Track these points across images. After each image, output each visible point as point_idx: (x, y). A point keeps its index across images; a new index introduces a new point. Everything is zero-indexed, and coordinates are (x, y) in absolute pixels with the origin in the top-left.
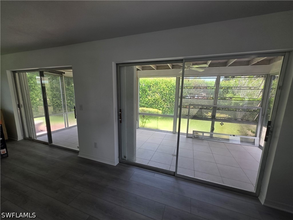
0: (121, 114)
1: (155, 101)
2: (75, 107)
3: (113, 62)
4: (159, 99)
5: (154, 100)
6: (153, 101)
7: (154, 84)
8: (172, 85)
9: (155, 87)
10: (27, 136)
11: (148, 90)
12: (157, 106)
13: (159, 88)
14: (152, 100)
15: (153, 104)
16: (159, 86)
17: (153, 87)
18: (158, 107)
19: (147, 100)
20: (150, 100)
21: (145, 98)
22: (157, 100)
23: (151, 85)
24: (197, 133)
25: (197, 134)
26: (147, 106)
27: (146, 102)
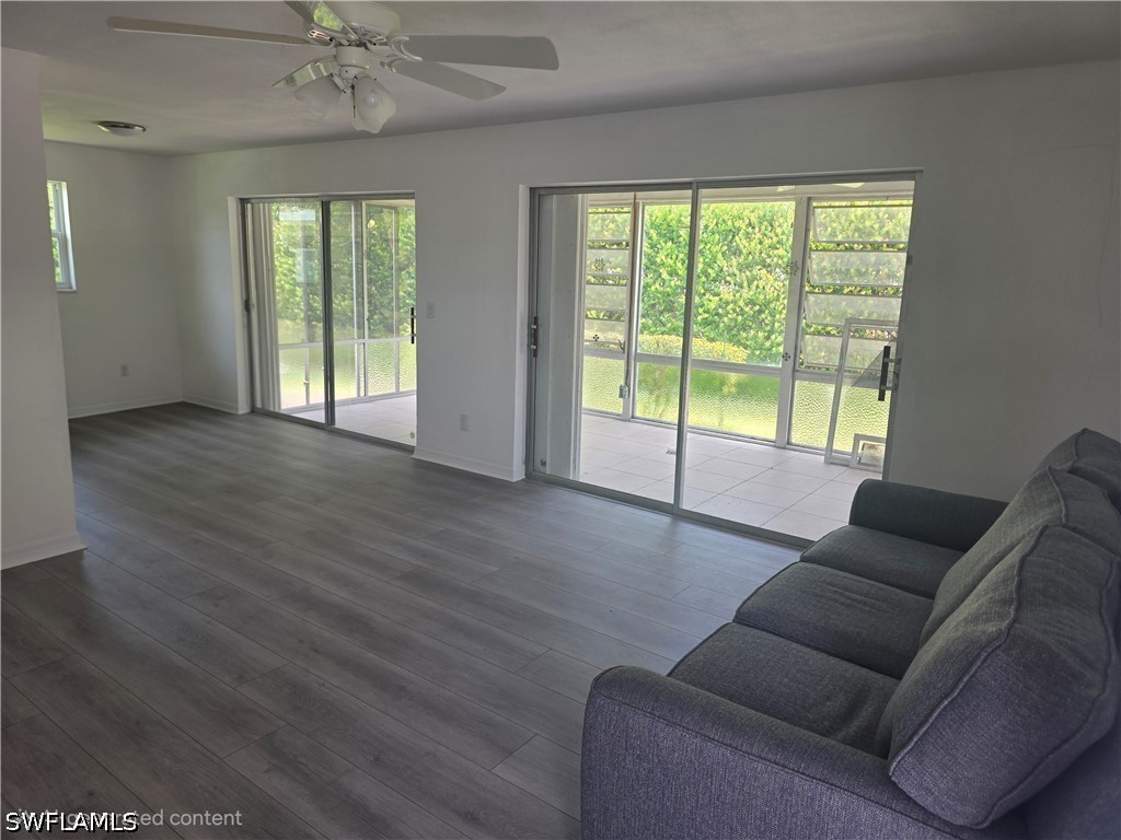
0: (536, 330)
1: (758, 307)
2: (412, 309)
3: (521, 186)
4: (778, 300)
5: (752, 303)
6: (742, 312)
7: (754, 220)
8: (853, 226)
9: (758, 236)
10: (259, 405)
11: (720, 255)
12: (768, 338)
13: (778, 242)
14: (741, 303)
15: (745, 328)
16: (779, 231)
17: (748, 236)
18: (768, 344)
19: (712, 306)
20: (727, 303)
21: (704, 294)
22: (766, 304)
23: (739, 229)
24: (872, 447)
25: (872, 451)
26: (712, 335)
27: (706, 315)
